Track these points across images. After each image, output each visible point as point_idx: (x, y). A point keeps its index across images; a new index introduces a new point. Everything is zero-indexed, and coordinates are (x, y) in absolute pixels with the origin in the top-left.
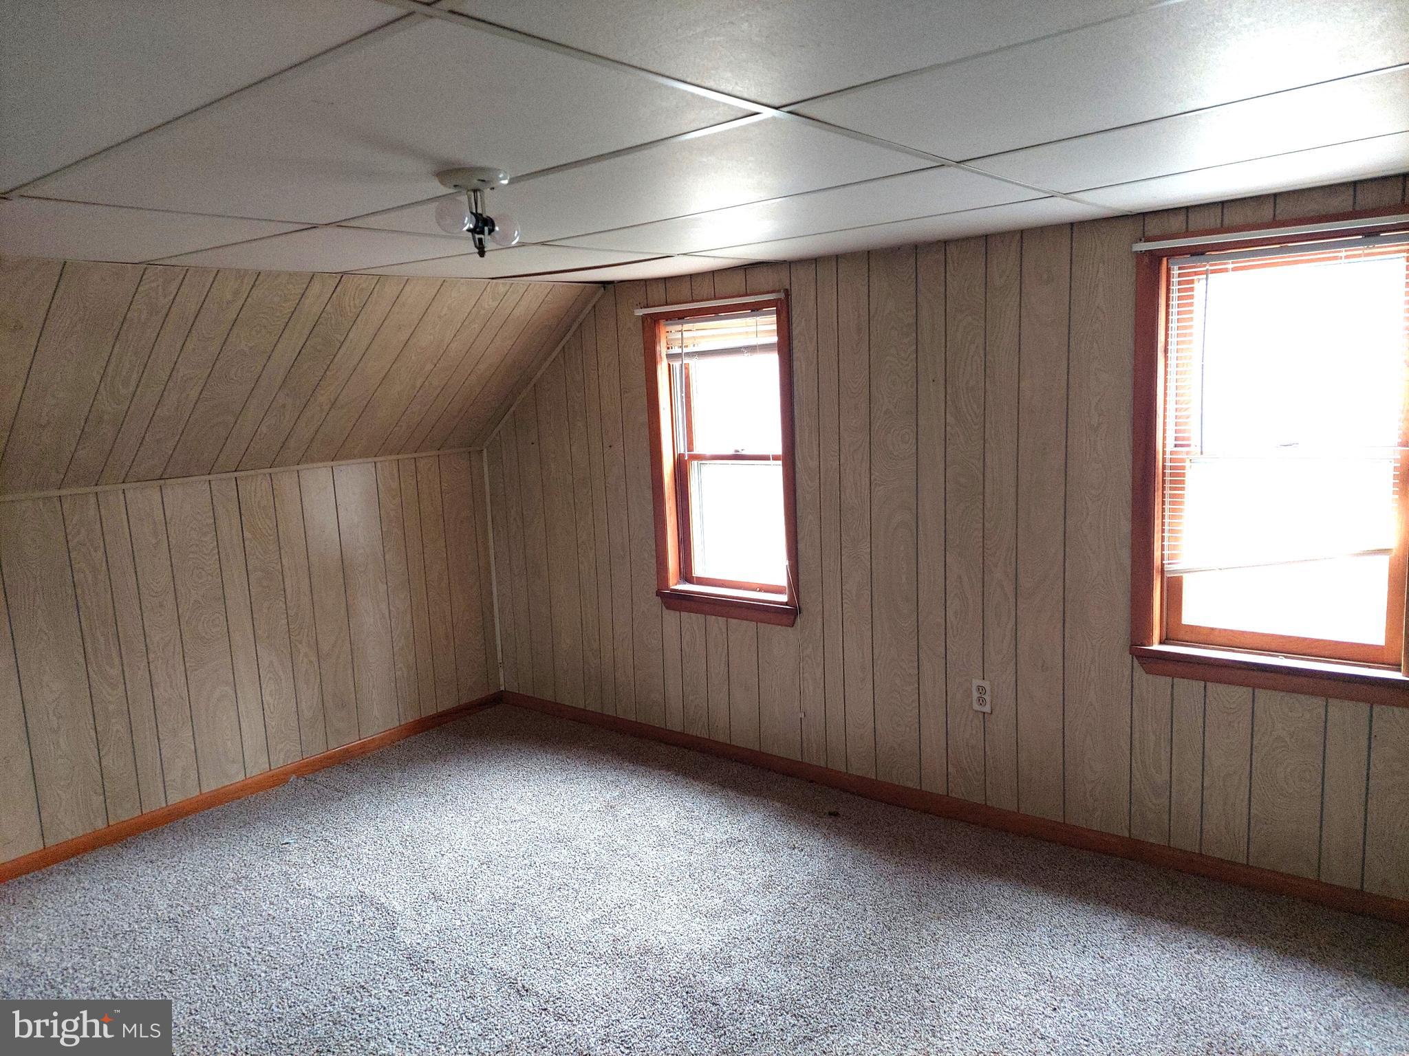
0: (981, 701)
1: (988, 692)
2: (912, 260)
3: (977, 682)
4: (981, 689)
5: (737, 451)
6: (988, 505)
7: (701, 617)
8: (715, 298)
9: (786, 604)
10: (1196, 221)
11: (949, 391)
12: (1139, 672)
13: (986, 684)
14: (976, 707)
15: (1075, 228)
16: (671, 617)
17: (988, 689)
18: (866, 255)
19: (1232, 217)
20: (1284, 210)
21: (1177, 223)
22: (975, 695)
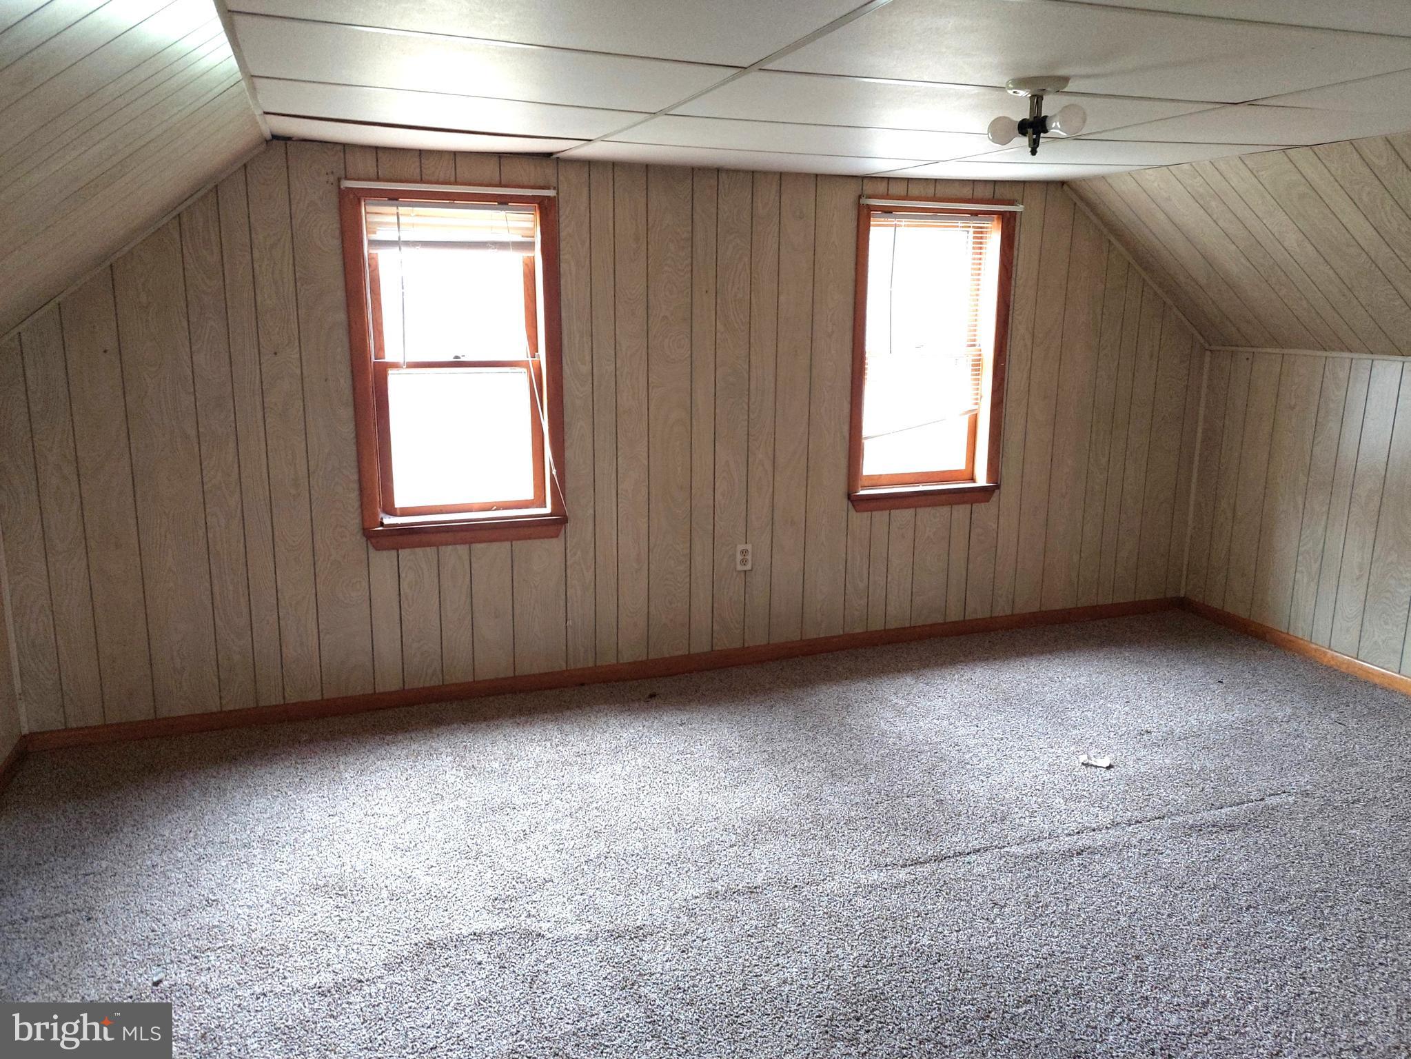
0: (744, 562)
1: (750, 553)
2: (690, 182)
3: (740, 547)
4: (744, 552)
5: (457, 357)
6: (753, 400)
7: (431, 551)
8: (456, 183)
9: (551, 515)
10: (895, 189)
11: (719, 301)
12: (852, 512)
13: (749, 547)
14: (739, 568)
15: (820, 179)
16: (383, 561)
17: (750, 551)
18: (644, 167)
19: (914, 191)
20: (941, 191)
21: (882, 188)
22: (739, 557)
